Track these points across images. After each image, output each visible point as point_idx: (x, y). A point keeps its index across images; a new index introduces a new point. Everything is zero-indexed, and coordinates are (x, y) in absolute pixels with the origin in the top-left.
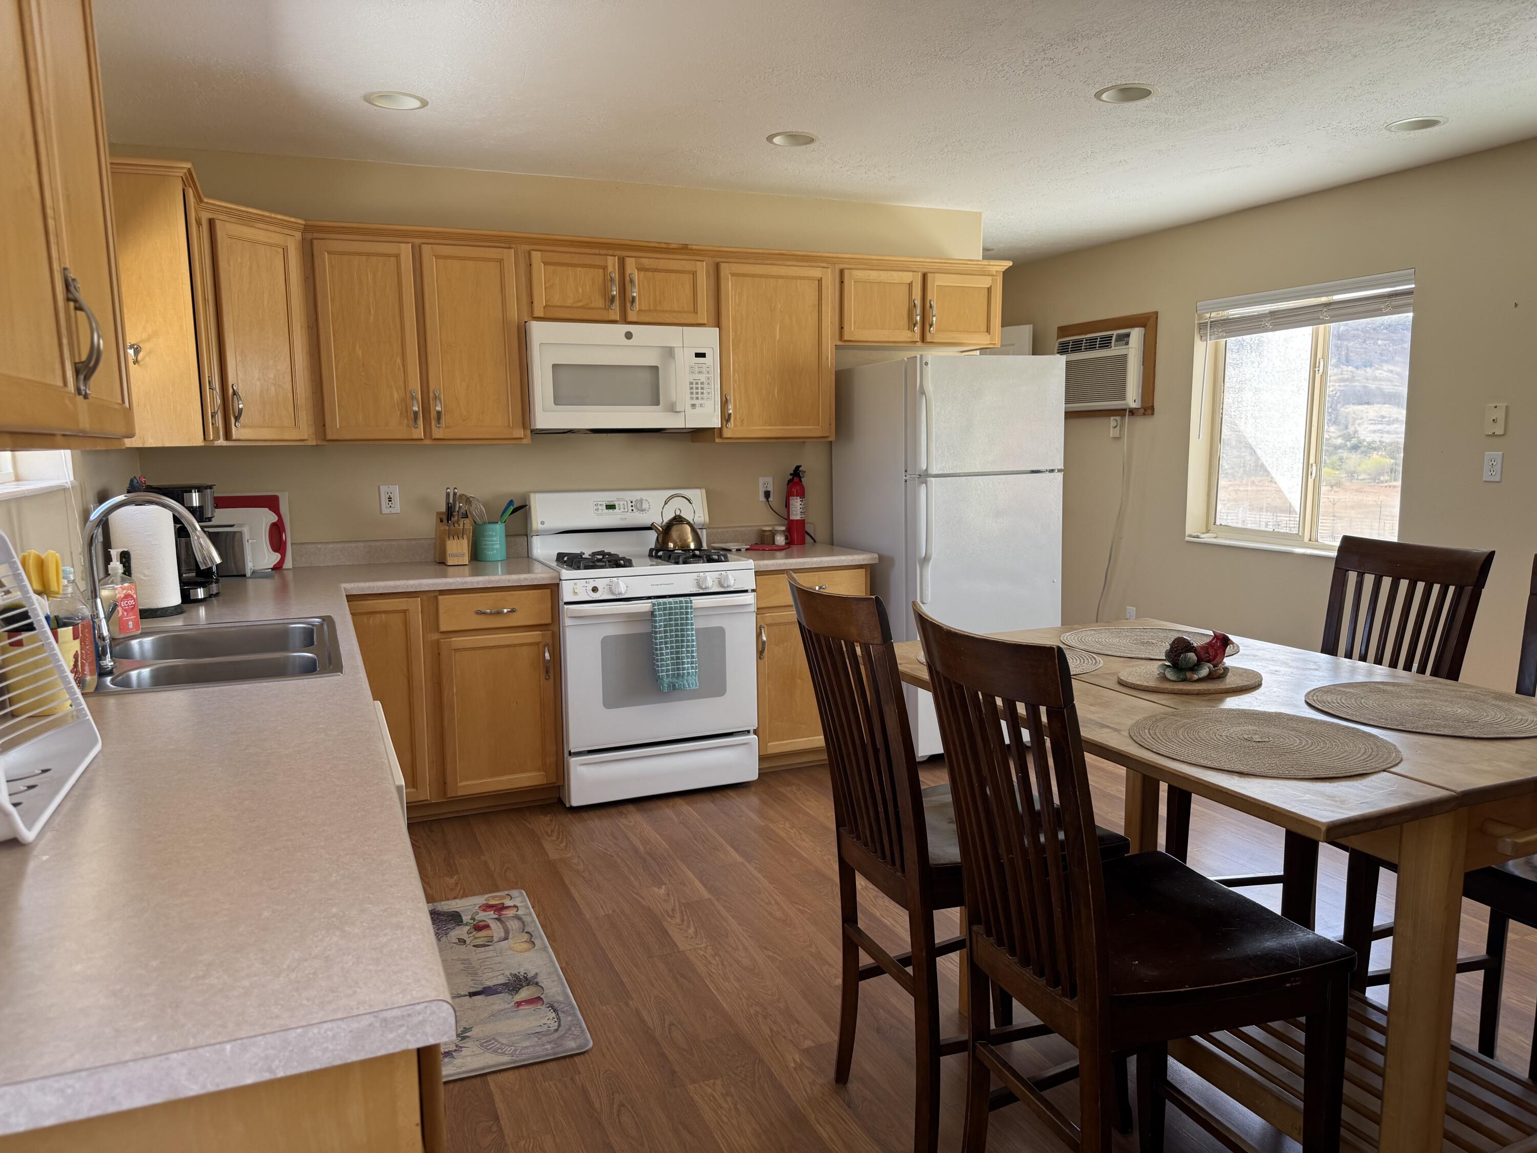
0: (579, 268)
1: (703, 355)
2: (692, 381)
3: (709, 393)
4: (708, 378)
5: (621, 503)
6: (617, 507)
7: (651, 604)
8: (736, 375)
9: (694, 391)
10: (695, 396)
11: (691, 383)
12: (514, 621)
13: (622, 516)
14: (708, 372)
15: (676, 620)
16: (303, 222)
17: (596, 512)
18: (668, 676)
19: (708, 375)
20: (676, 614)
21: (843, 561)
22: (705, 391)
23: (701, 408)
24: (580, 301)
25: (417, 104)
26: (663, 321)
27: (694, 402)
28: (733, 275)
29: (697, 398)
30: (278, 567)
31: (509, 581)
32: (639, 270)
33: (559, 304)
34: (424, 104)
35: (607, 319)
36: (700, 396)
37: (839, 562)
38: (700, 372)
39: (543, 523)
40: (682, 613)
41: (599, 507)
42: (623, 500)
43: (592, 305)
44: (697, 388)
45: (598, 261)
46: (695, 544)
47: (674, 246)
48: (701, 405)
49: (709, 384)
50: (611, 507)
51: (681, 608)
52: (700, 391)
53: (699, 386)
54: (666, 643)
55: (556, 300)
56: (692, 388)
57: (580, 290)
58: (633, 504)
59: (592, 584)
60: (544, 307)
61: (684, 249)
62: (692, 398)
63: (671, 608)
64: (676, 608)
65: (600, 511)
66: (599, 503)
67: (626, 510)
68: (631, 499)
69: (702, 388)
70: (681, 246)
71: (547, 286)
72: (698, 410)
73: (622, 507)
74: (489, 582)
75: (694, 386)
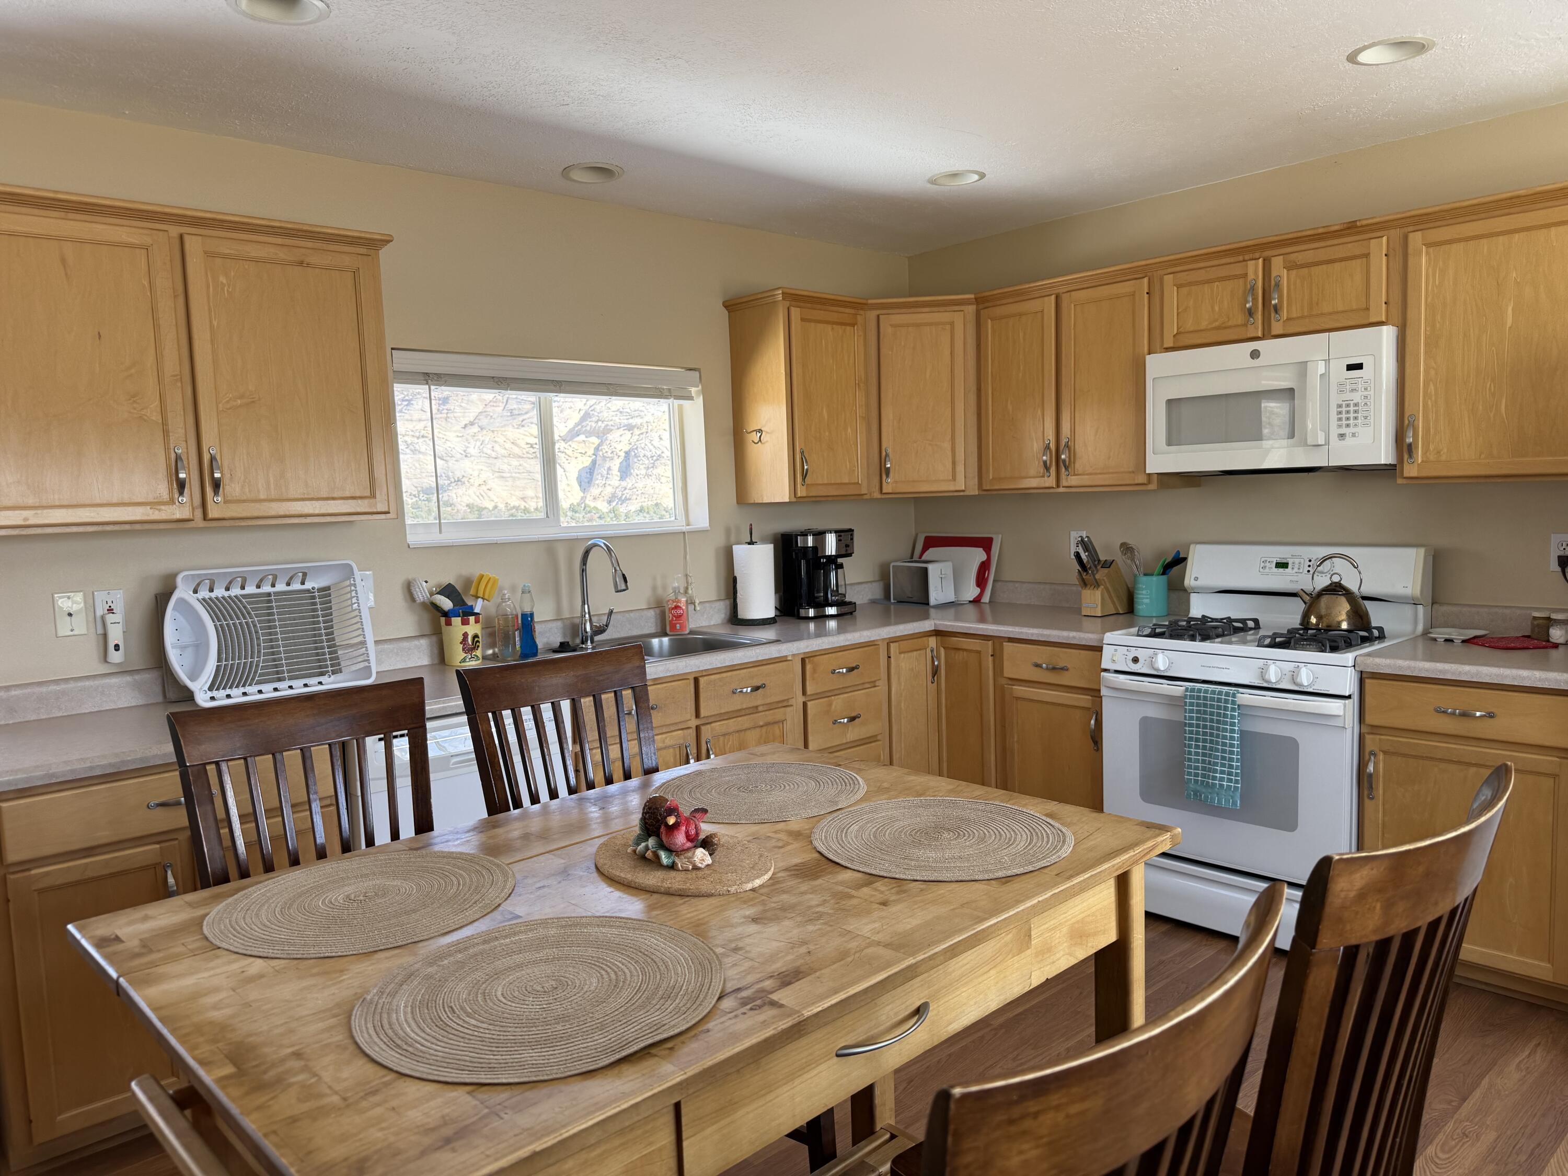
0: (1216, 283)
1: (1359, 366)
2: (1341, 402)
3: (1366, 418)
4: (1366, 397)
5: (1297, 561)
6: (1290, 566)
7: (1184, 688)
8: (1432, 387)
9: (1344, 416)
10: (1344, 422)
11: (1340, 406)
12: (1065, 679)
13: (1295, 578)
14: (1366, 389)
15: (1212, 714)
16: (972, 296)
17: (1261, 570)
18: (1196, 781)
19: (1366, 393)
20: (1212, 706)
21: (1524, 678)
22: (1359, 415)
23: (1355, 438)
24: (1216, 320)
25: (976, 177)
26: (1318, 328)
27: (1342, 431)
28: (1429, 245)
29: (1348, 426)
30: (977, 601)
31: (1059, 637)
32: (1289, 269)
33: (1192, 329)
34: (982, 176)
35: (1245, 337)
36: (1351, 422)
37: (1514, 678)
38: (1353, 390)
39: (1196, 579)
40: (1219, 707)
41: (1268, 564)
42: (1300, 557)
43: (1230, 323)
44: (1348, 412)
45: (1237, 270)
46: (1348, 624)
47: (1336, 228)
48: (1354, 435)
49: (1366, 404)
50: (1282, 565)
51: (1219, 700)
52: (1352, 415)
53: (1352, 409)
54: (1197, 740)
55: (1189, 325)
56: (1340, 413)
57: (1217, 308)
58: (1310, 564)
59: (1134, 653)
60: (1174, 336)
61: (1352, 228)
62: (1340, 426)
63: (1205, 698)
64: (1212, 699)
65: (1267, 570)
66: (1269, 560)
67: (1301, 571)
68: (1310, 557)
69: (1356, 412)
70: (1345, 226)
71: (1180, 311)
72: (1349, 441)
73: (1297, 566)
74: (1042, 635)
75: (1344, 409)
